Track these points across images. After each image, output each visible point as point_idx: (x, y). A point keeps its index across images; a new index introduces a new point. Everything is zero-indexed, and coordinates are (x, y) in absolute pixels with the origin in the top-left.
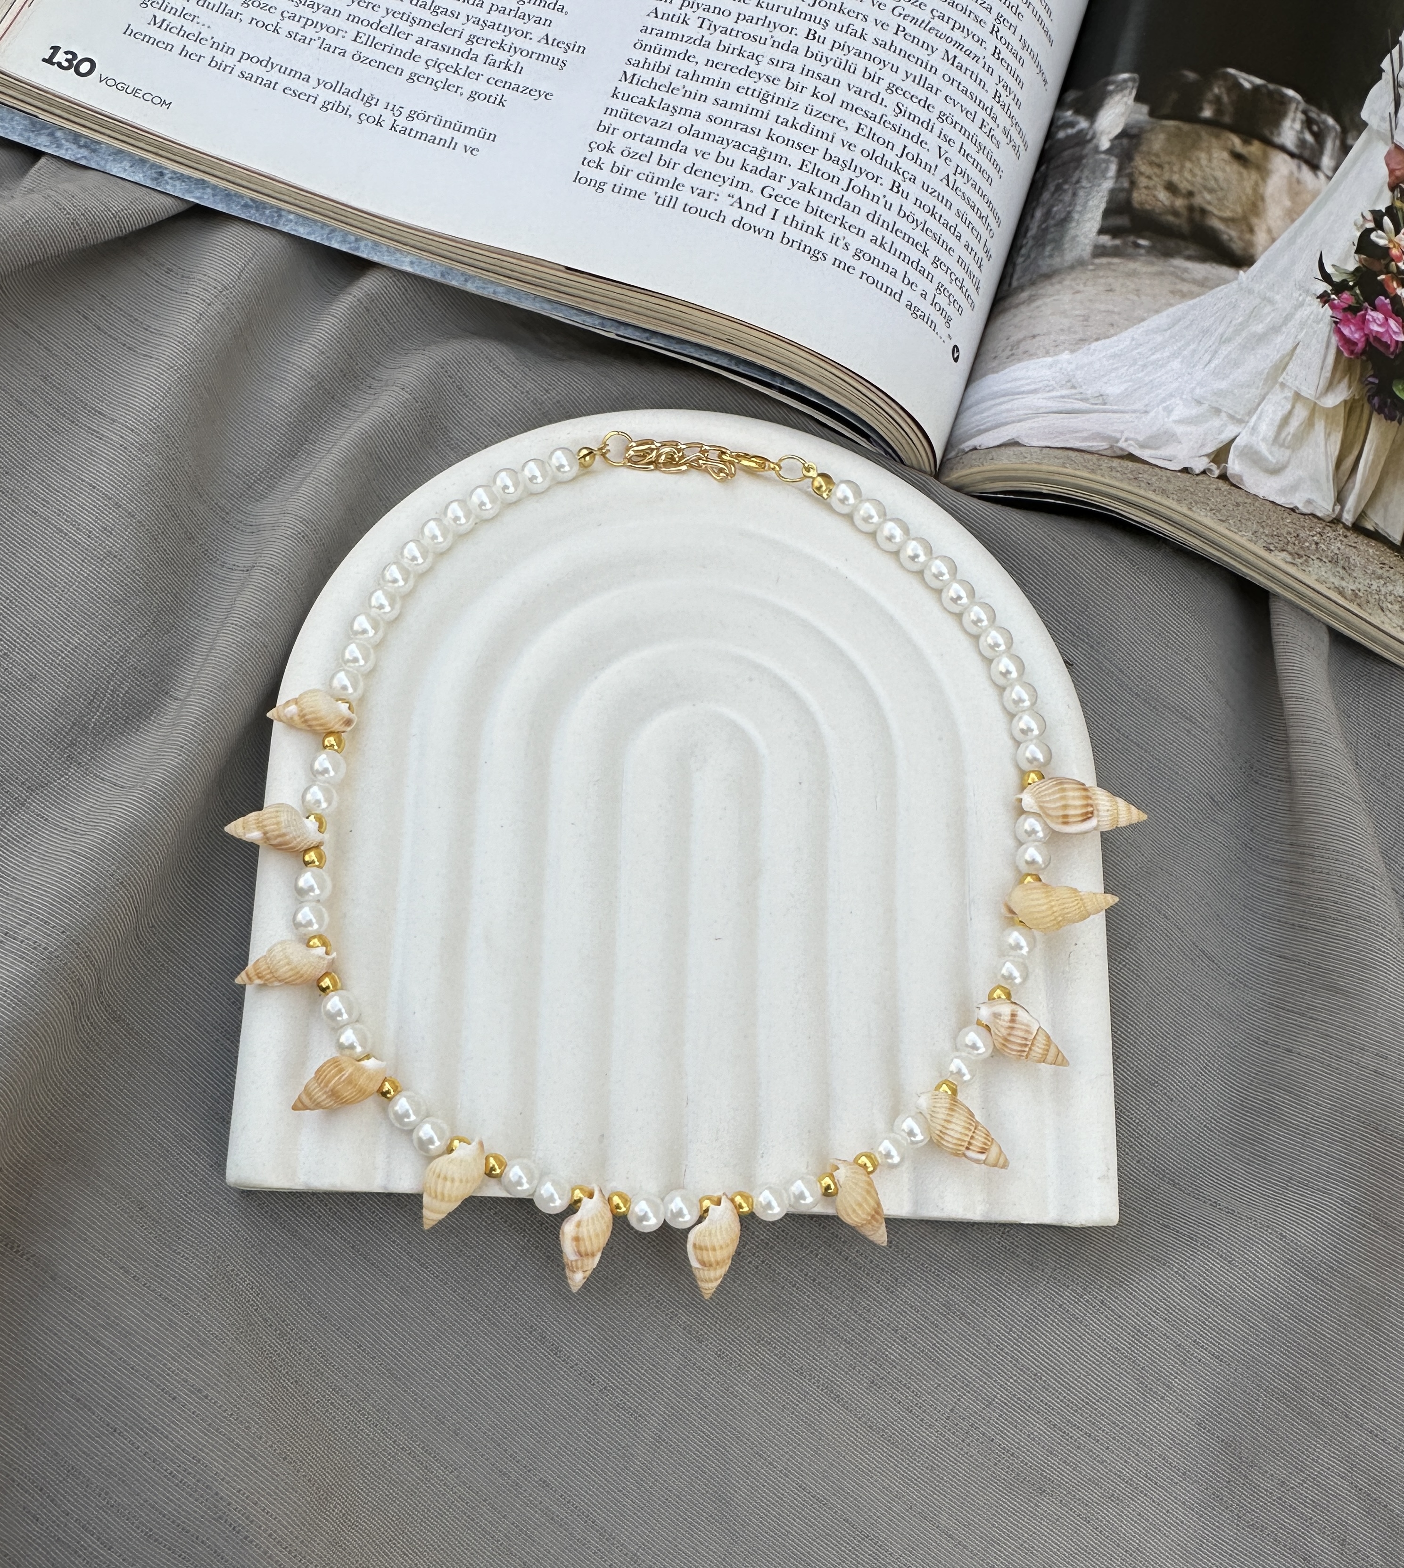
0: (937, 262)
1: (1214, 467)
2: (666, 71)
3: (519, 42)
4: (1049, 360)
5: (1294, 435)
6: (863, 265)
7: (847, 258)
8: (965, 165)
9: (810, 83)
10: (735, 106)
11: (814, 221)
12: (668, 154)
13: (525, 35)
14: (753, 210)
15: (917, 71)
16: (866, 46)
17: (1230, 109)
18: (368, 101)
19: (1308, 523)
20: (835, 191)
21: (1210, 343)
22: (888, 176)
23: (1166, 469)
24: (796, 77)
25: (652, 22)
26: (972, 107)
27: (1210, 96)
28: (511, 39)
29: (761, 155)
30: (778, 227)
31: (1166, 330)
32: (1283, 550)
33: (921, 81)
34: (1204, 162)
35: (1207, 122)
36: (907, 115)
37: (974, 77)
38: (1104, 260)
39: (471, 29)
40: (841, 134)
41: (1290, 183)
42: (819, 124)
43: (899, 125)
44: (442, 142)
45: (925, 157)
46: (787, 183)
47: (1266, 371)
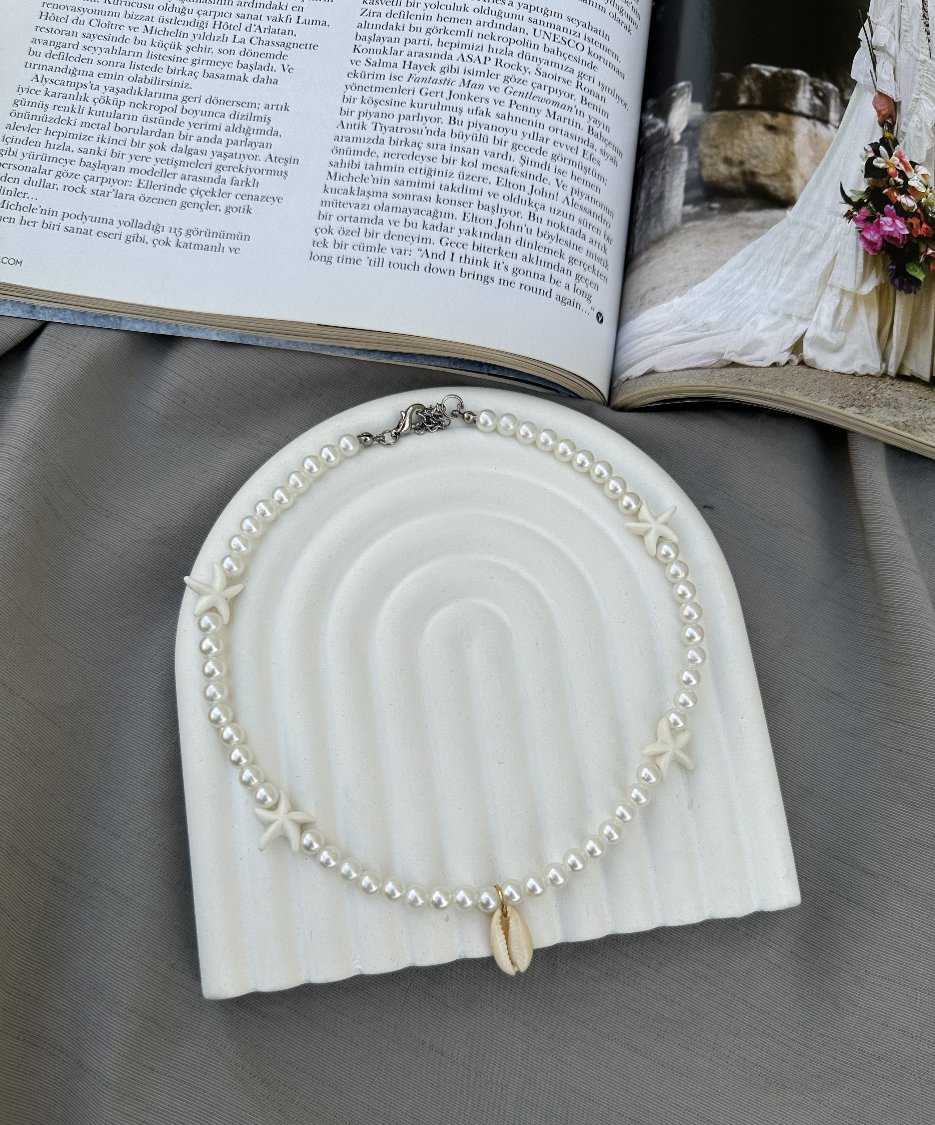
0: (572, 260)
1: (794, 357)
2: (358, 166)
3: (252, 164)
4: (665, 305)
5: (845, 320)
6: (521, 278)
7: (508, 276)
8: (577, 185)
9: (458, 156)
10: (410, 183)
11: (480, 256)
12: (370, 227)
13: (255, 157)
14: (438, 256)
15: (530, 129)
16: (493, 121)
17: (758, 94)
18: (157, 229)
19: (865, 382)
20: (491, 230)
21: (775, 268)
22: (525, 210)
23: (760, 367)
24: (448, 154)
25: (341, 132)
26: (574, 143)
27: (742, 88)
28: (246, 163)
29: (434, 214)
30: (456, 266)
31: (743, 266)
32: (852, 406)
33: (534, 136)
34: (747, 137)
35: (744, 107)
36: (530, 163)
37: (571, 122)
38: (690, 224)
39: (217, 161)
40: (486, 188)
41: (810, 138)
42: (470, 184)
43: (525, 172)
44: (214, 248)
45: (548, 189)
46: (456, 231)
47: (818, 279)
